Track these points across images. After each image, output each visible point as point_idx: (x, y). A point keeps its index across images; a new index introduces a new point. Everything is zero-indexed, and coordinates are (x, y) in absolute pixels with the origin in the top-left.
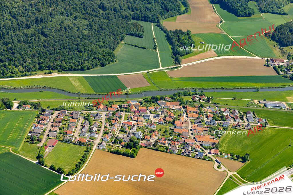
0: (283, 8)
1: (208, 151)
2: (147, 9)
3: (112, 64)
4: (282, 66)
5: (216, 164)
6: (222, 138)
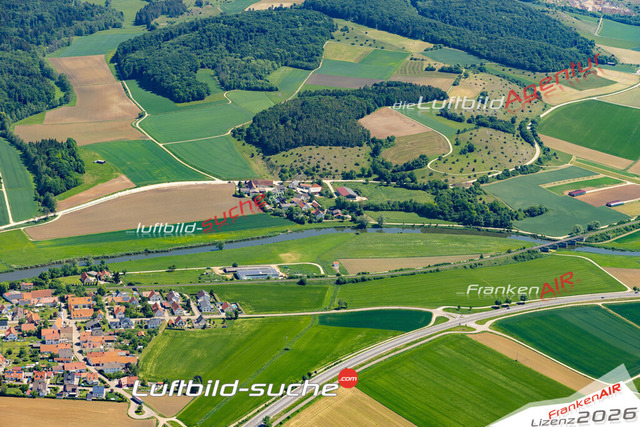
1: (116, 382)
4: (269, 194)
5: (134, 406)
6: (145, 352)
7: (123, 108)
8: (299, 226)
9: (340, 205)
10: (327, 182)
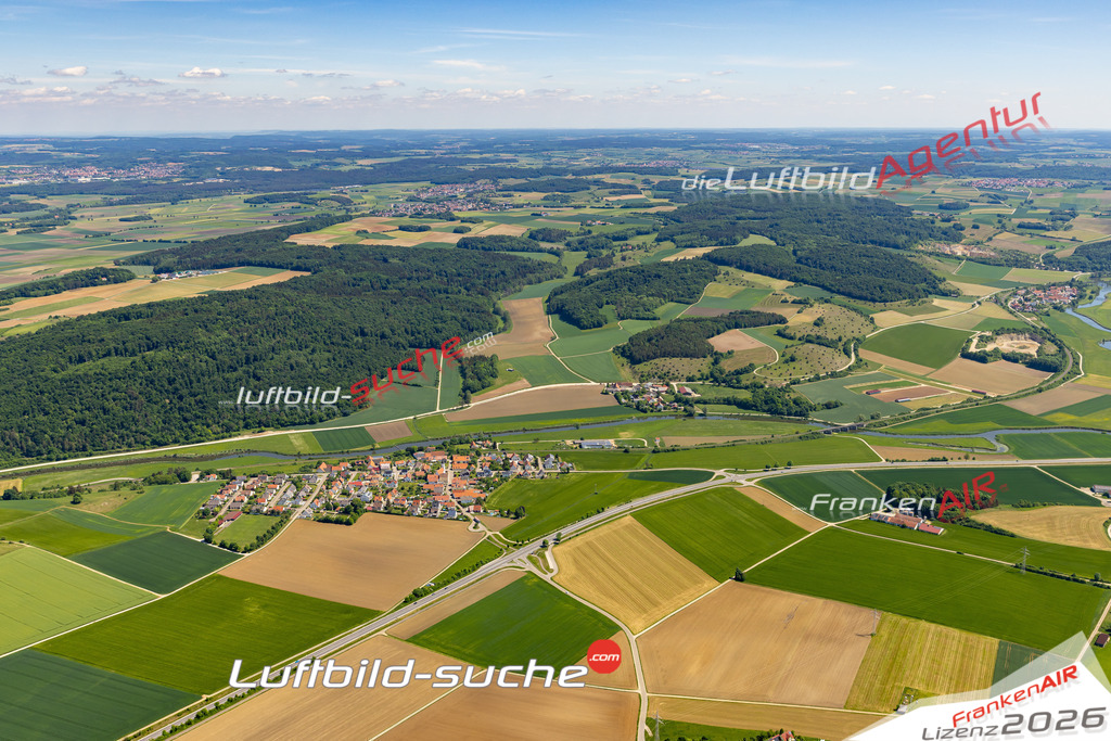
0: (655, 311)
1: (467, 509)
2: (437, 331)
3: (361, 411)
4: (627, 392)
5: (473, 524)
6: (494, 492)
7: (542, 334)
8: (643, 414)
9: (678, 400)
10: (674, 384)
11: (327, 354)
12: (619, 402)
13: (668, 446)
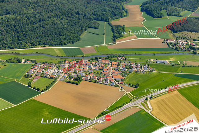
0: (181, 13)
1: (118, 82)
2: (104, 15)
3: (78, 42)
4: (172, 43)
6: (127, 77)
7: (140, 18)
8: (178, 52)
9: (190, 47)
10: (189, 41)
11: (67, 21)
12: (169, 46)
13: (188, 65)
